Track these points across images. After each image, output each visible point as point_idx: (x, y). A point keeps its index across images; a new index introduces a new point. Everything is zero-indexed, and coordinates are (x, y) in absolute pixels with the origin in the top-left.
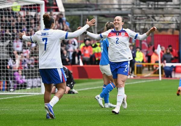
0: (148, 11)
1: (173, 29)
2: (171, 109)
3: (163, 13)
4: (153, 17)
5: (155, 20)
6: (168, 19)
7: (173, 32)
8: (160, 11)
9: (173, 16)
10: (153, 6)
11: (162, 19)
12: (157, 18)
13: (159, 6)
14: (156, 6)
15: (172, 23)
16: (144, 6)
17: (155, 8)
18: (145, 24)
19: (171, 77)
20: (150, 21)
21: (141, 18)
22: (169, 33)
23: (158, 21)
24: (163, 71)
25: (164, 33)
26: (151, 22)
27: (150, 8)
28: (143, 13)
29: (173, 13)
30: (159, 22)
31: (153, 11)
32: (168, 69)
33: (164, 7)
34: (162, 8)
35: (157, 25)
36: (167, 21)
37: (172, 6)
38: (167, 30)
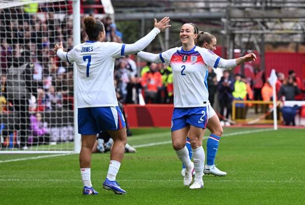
0: (256, 13)
1: (297, 43)
2: (294, 179)
3: (280, 15)
4: (263, 23)
5: (267, 28)
6: (289, 26)
7: (297, 48)
8: (275, 13)
9: (297, 22)
10: (264, 5)
11: (278, 26)
12: (269, 24)
13: (274, 5)
14: (269, 4)
15: (296, 34)
16: (249, 5)
17: (267, 8)
18: (250, 34)
19: (294, 124)
20: (257, 29)
21: (243, 24)
22: (290, 50)
23: (272, 30)
25: (281, 49)
26: (260, 32)
27: (258, 8)
28: (247, 16)
29: (296, 15)
30: (274, 32)
31: (262, 12)
32: (289, 111)
33: (282, 5)
34: (279, 8)
35: (269, 36)
36: (287, 29)
37: (295, 5)
38: (286, 44)
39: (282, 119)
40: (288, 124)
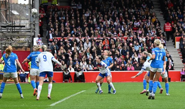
0: (8, 34)
1: (26, 47)
2: (24, 105)
3: (19, 35)
4: (11, 38)
5: (13, 40)
6: (22, 39)
7: (26, 49)
8: (16, 34)
9: (26, 38)
10: (11, 31)
11: (17, 40)
12: (14, 39)
13: (15, 30)
14: (14, 30)
15: (25, 43)
16: (5, 31)
17: (12, 32)
18: (6, 43)
19: (25, 82)
21: (3, 39)
22: (23, 50)
24: (19, 77)
25: (19, 50)
26: (10, 42)
27: (9, 32)
28: (4, 36)
29: (26, 35)
30: (16, 42)
31: (11, 34)
32: (23, 76)
33: (19, 31)
34: (18, 32)
35: (14, 44)
36: (22, 41)
37: (25, 30)
38: (22, 47)
39: (20, 79)
40: (22, 82)
